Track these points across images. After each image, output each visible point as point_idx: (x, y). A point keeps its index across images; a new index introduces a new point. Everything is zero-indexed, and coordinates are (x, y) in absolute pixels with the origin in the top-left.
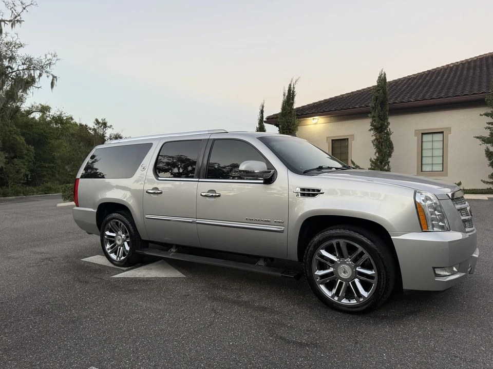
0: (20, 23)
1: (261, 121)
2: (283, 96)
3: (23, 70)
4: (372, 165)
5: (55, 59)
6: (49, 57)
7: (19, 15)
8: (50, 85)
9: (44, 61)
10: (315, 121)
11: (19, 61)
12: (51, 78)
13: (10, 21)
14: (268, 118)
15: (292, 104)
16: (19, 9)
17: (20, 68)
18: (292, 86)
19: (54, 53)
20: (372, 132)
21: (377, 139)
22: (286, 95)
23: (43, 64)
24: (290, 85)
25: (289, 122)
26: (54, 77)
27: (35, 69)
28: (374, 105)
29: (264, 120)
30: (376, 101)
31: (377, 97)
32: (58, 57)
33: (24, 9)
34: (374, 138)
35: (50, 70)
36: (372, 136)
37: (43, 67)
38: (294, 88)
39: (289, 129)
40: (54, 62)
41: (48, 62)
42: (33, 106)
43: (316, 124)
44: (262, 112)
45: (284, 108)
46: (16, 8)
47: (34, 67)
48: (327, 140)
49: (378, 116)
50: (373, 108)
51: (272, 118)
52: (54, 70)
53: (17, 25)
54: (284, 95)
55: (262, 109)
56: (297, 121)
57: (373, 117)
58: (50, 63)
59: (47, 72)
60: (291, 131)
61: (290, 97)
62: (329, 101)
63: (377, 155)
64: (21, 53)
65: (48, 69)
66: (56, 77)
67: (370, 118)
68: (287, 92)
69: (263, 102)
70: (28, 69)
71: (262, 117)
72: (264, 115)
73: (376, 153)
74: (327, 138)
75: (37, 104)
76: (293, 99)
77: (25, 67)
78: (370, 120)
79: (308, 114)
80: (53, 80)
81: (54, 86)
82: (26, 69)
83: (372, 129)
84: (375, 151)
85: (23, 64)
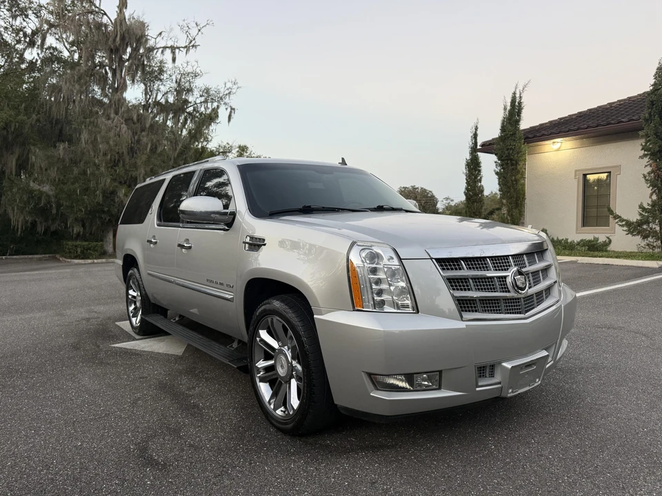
0: (196, 48)
1: (474, 150)
2: (503, 111)
3: (201, 103)
4: (641, 214)
5: (235, 87)
6: (229, 85)
7: (194, 39)
8: (227, 119)
9: (222, 90)
10: (556, 146)
11: (196, 93)
12: (229, 110)
13: (186, 47)
14: (483, 145)
15: (518, 122)
16: (194, 32)
17: (198, 101)
18: (518, 95)
19: (233, 80)
20: (646, 159)
21: (653, 171)
22: (509, 108)
23: (221, 95)
24: (514, 93)
25: (511, 149)
26: (232, 109)
27: (213, 101)
28: (647, 115)
29: (479, 147)
30: (652, 108)
31: (652, 102)
32: (239, 85)
33: (199, 30)
34: (649, 169)
35: (229, 101)
36: (646, 166)
37: (221, 99)
38: (520, 97)
39: (511, 160)
40: (234, 91)
41: (227, 92)
42: (219, 146)
43: (558, 150)
44: (475, 136)
45: (503, 129)
46: (190, 31)
47: (212, 99)
48: (576, 176)
49: (655, 134)
50: (646, 120)
51: (490, 144)
52: (233, 101)
53: (192, 51)
54: (505, 109)
55: (476, 132)
56: (524, 147)
57: (647, 136)
58: (230, 93)
59: (225, 104)
60: (514, 162)
61: (514, 112)
62: (585, 115)
63: (654, 197)
64: (199, 83)
65: (227, 100)
66: (234, 109)
67: (642, 137)
68: (509, 104)
69: (476, 121)
70: (206, 101)
71: (476, 143)
72: (478, 141)
73: (651, 195)
74: (576, 171)
75: (225, 144)
76: (519, 113)
77: (203, 99)
78: (643, 141)
79: (543, 135)
80: (231, 112)
81: (232, 120)
82: (203, 102)
83: (645, 155)
84: (649, 191)
85: (201, 96)
